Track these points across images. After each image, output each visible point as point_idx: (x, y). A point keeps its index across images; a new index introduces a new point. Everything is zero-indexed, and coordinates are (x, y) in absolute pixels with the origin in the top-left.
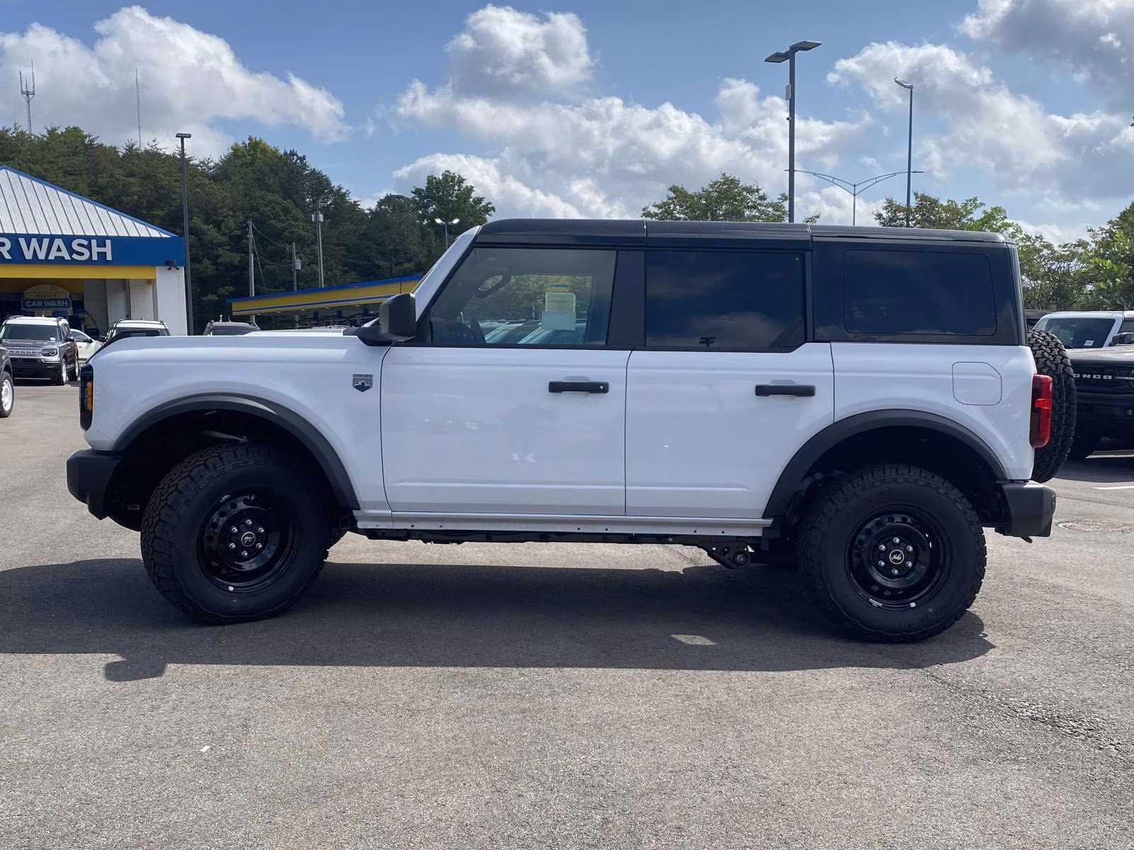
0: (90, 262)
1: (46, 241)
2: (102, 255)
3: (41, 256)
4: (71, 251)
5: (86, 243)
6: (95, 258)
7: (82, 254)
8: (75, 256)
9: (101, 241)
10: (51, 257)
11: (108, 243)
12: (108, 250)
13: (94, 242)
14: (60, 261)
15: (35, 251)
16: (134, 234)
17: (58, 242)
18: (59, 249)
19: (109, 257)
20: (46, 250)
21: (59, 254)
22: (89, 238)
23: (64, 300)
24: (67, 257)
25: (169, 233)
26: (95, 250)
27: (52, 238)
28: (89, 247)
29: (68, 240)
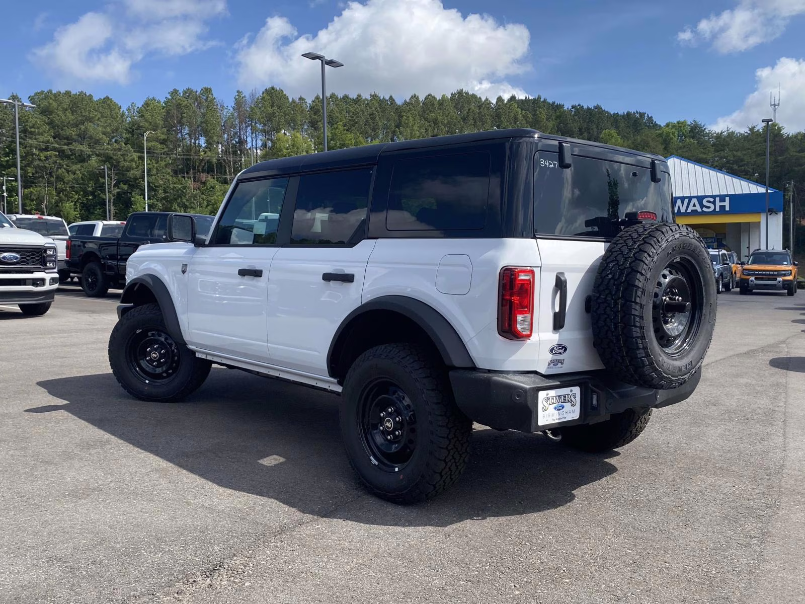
0: (714, 213)
1: (686, 201)
2: (722, 208)
3: (683, 210)
4: (702, 206)
5: (712, 200)
6: (718, 209)
7: (709, 207)
8: (704, 209)
9: (722, 198)
10: (689, 211)
11: (727, 199)
12: (727, 204)
13: (718, 199)
14: (694, 213)
15: (679, 207)
16: (746, 191)
17: (694, 201)
18: (694, 205)
19: (727, 209)
20: (686, 206)
21: (694, 208)
22: (714, 197)
23: (712, 238)
24: (699, 210)
25: (773, 189)
26: (718, 204)
27: (690, 198)
28: (714, 203)
29: (700, 199)
